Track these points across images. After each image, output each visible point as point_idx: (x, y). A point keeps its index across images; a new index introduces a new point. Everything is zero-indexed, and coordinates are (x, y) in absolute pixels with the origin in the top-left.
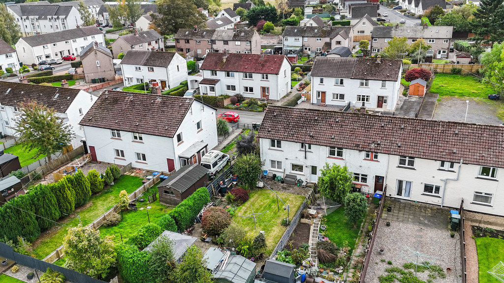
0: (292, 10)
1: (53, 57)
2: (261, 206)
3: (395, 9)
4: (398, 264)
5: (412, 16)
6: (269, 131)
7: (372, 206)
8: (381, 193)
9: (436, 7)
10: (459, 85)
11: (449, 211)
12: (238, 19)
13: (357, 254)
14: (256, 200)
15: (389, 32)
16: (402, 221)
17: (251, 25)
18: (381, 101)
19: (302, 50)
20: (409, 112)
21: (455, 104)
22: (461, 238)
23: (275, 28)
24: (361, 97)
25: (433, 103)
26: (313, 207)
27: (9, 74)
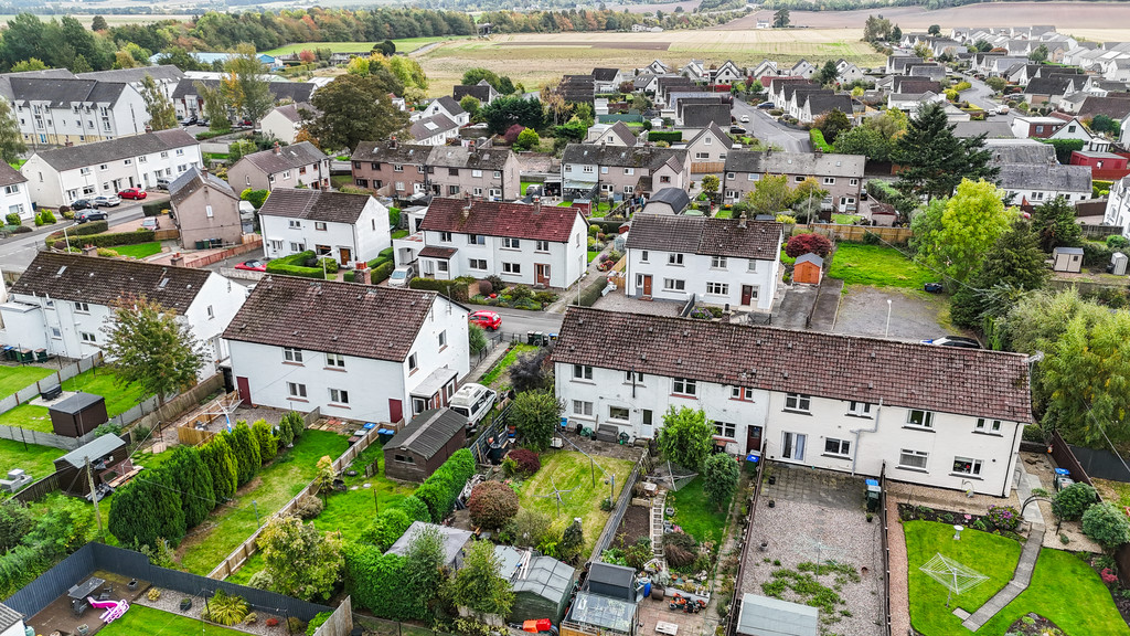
0: (571, 106)
1: (99, 192)
2: (563, 479)
3: (761, 107)
4: (790, 564)
5: (792, 124)
6: (572, 351)
7: (745, 475)
8: (758, 454)
9: (835, 111)
10: (876, 265)
11: (865, 481)
12: (466, 118)
13: (727, 551)
14: (554, 470)
15: (756, 163)
16: (793, 499)
17: (493, 134)
18: (748, 294)
19: (597, 191)
20: (795, 313)
21: (871, 300)
22: (882, 523)
23: (540, 139)
24: (714, 286)
25: (835, 298)
26: (650, 478)
27: (15, 227)
